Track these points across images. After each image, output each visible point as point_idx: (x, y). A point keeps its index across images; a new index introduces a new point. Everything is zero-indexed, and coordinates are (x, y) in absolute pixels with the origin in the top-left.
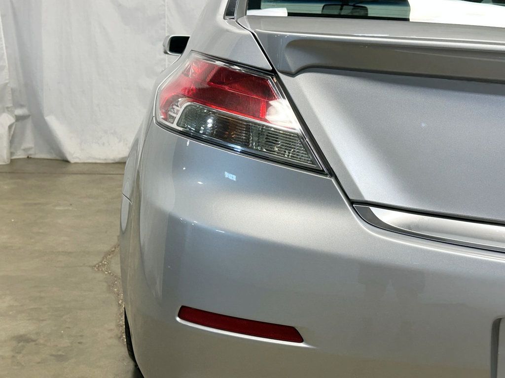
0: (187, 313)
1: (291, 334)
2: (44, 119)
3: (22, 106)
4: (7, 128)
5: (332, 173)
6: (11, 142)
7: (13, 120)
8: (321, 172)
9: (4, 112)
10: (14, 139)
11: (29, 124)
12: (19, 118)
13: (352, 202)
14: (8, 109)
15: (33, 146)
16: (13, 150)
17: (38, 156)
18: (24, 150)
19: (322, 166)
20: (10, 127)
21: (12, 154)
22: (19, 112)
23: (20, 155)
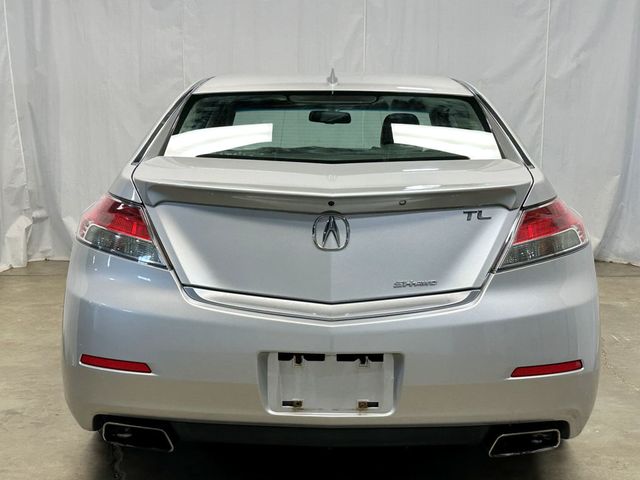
0: (86, 359)
1: (144, 368)
2: (62, 221)
3: (40, 208)
4: (24, 231)
5: (172, 268)
6: (29, 244)
7: (30, 222)
8: (164, 267)
9: (21, 214)
10: (31, 242)
11: (47, 226)
12: (36, 220)
13: (183, 285)
14: (25, 212)
15: (50, 248)
16: (30, 253)
17: (55, 259)
18: (42, 252)
19: (165, 263)
20: (27, 230)
21: (29, 257)
22: (37, 214)
23: (38, 257)
